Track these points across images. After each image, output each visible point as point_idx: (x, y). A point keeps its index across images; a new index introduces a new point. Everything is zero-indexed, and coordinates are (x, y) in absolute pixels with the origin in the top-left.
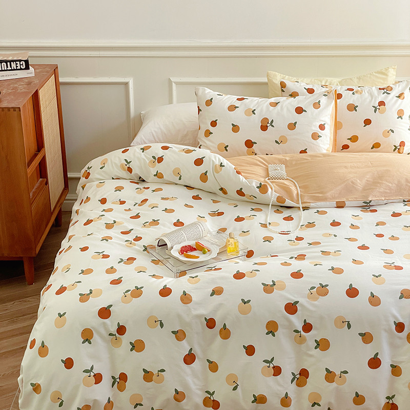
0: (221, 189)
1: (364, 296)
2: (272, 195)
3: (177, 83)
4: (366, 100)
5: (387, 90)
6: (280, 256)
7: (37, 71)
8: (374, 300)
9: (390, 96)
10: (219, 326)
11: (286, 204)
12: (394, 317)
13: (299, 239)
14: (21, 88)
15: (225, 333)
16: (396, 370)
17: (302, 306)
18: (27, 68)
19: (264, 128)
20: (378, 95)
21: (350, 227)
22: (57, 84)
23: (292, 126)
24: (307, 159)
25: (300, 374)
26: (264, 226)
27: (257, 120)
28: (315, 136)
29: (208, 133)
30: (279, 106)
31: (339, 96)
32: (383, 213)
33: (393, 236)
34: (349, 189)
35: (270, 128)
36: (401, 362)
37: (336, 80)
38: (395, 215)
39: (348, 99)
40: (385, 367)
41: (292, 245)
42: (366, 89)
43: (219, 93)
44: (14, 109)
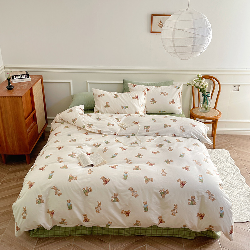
3: (89, 83)
14: (25, 87)
18: (28, 77)
22: (42, 83)
44: (19, 97)
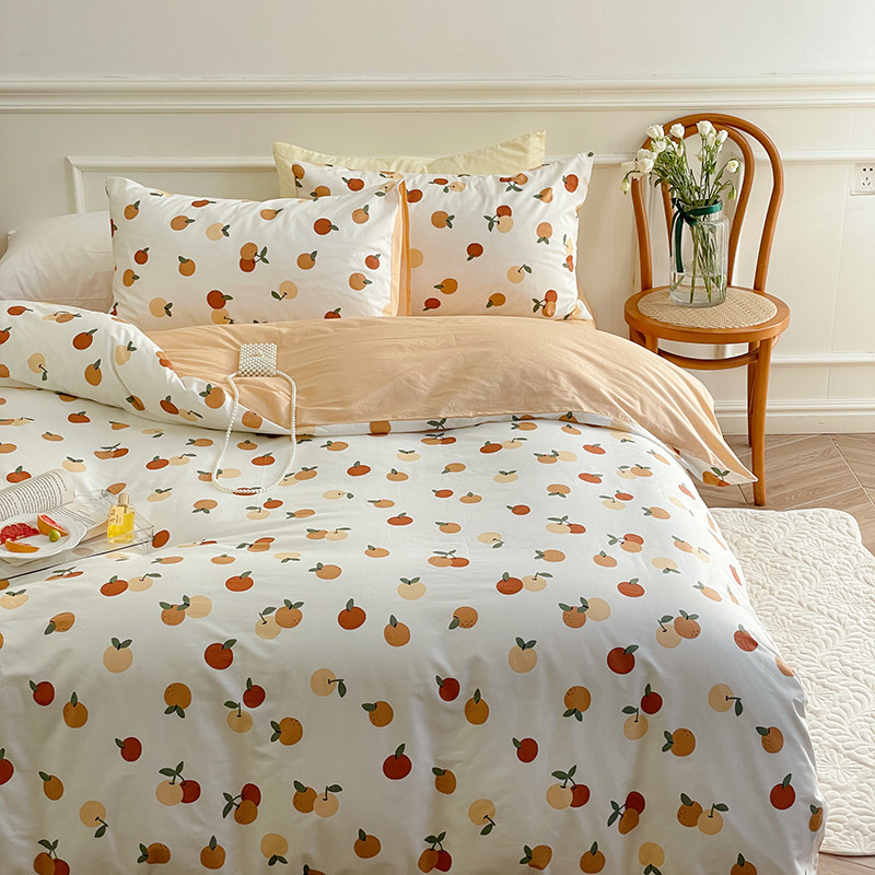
0: (132, 399)
1: (375, 625)
2: (233, 409)
3: (83, 169)
4: (472, 201)
5: (515, 183)
6: (221, 542)
8: (396, 633)
9: (523, 195)
10: (61, 699)
11: (263, 429)
12: (438, 667)
13: (272, 504)
15: (76, 714)
16: (444, 780)
17: (242, 648)
19: (247, 265)
20: (497, 193)
21: (388, 477)
23: (307, 261)
24: (323, 332)
25: (243, 796)
26: (206, 476)
27: (231, 249)
28: (358, 282)
29: (131, 277)
30: (280, 218)
31: (415, 196)
32: (466, 447)
33: (470, 495)
34: (402, 394)
35: (259, 264)
36: (454, 763)
37: (421, 161)
38: (490, 448)
39: (434, 199)
40: (422, 773)
41: (253, 518)
42: (473, 181)
43: (154, 191)
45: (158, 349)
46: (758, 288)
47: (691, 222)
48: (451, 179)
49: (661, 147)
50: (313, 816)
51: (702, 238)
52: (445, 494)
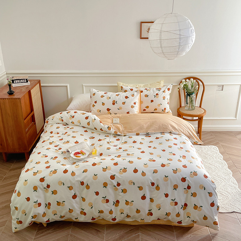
0: (95, 128)
1: (140, 172)
2: (112, 131)
3: (85, 86)
4: (152, 93)
5: (159, 89)
6: (112, 156)
7: (32, 82)
8: (144, 174)
9: (160, 92)
10: (85, 184)
11: (118, 134)
12: (151, 180)
13: (120, 148)
14: (24, 90)
15: (88, 187)
16: (152, 200)
17: (117, 176)
18: (27, 82)
19: (114, 104)
20: (156, 91)
21: (140, 143)
23: (124, 103)
24: (127, 116)
25: (116, 202)
26: (108, 143)
27: (111, 101)
28: (132, 107)
29: (94, 106)
30: (119, 96)
31: (142, 92)
32: (153, 138)
33: (154, 147)
34: (141, 128)
35: (116, 104)
36: (154, 197)
37: (142, 85)
38: (157, 138)
39: (145, 92)
40: (148, 199)
41: (117, 151)
42: (152, 89)
43: (98, 91)
44: (18, 98)
45: (99, 120)
46: (200, 107)
47: (189, 96)
48: (148, 89)
49: (185, 83)
50: (129, 206)
51: (191, 99)
52: (150, 147)
